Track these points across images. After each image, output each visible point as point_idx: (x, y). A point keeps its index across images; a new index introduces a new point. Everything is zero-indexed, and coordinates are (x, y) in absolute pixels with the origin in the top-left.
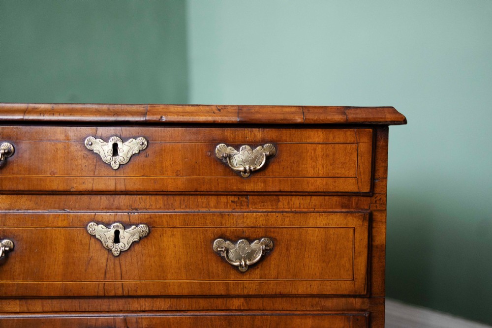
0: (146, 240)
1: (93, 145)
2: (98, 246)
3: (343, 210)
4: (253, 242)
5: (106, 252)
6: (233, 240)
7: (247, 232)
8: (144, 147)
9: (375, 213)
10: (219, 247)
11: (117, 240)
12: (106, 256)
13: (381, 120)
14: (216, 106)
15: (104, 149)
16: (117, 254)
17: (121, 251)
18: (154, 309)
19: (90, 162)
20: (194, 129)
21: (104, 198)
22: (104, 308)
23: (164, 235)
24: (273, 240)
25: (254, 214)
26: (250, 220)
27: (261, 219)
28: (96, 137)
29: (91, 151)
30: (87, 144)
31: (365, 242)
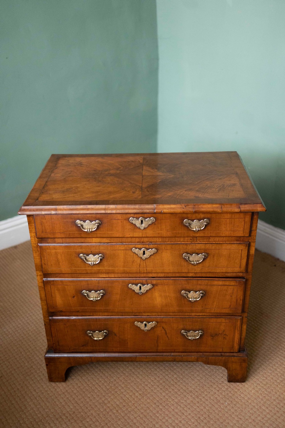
0: (155, 254)
1: (133, 221)
2: (137, 256)
3: (238, 242)
4: (199, 254)
5: (140, 258)
6: (191, 254)
7: (197, 251)
8: (154, 221)
9: (251, 243)
10: (185, 257)
11: (144, 254)
12: (140, 259)
13: (255, 211)
15: (137, 223)
16: (144, 259)
17: (146, 258)
19: (132, 227)
23: (163, 252)
24: (208, 254)
25: (200, 245)
26: (198, 246)
27: (203, 246)
28: (134, 218)
29: (132, 223)
30: (131, 220)
31: (246, 254)
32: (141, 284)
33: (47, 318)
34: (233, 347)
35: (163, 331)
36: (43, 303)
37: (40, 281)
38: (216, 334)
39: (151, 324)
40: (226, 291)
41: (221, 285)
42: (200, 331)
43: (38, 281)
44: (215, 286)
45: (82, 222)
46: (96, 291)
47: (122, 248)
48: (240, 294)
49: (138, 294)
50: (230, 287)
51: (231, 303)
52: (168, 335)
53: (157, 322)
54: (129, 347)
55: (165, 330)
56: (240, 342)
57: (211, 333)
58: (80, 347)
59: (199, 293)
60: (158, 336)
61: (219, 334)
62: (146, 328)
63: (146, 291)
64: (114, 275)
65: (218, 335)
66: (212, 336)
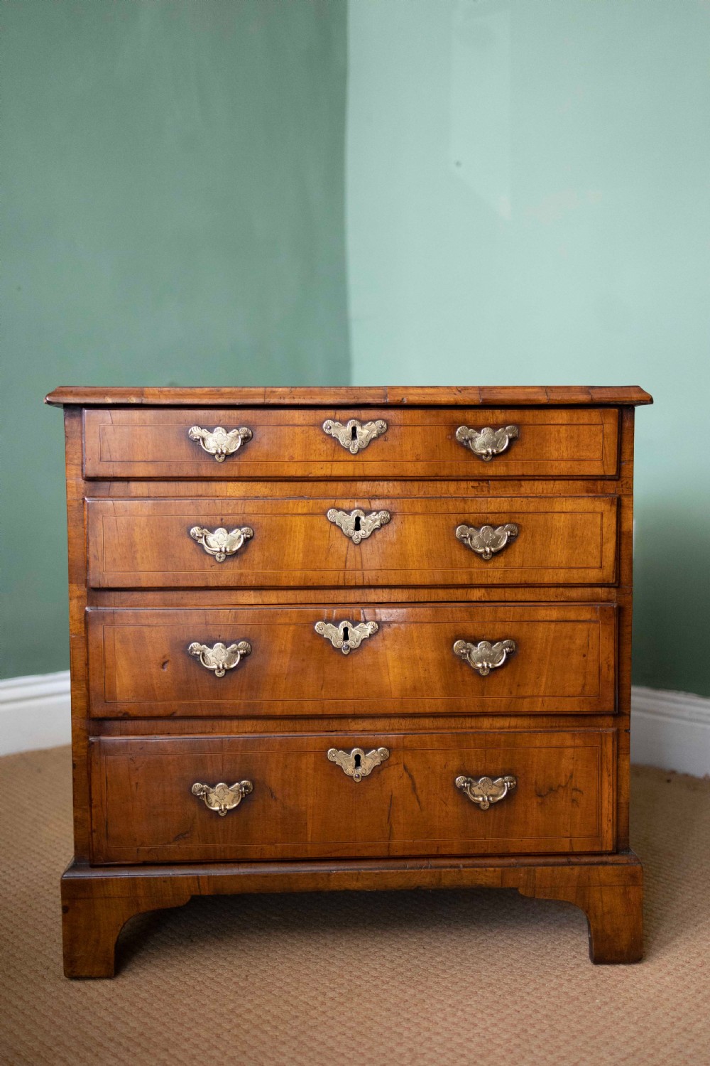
0: (387, 527)
1: (332, 430)
2: (338, 534)
3: (590, 495)
4: (497, 528)
5: (346, 540)
6: (477, 525)
7: (491, 518)
8: (383, 430)
9: (623, 498)
10: (462, 534)
11: (357, 527)
12: (346, 544)
13: (628, 399)
14: (457, 387)
15: (342, 433)
16: (357, 541)
17: (362, 539)
18: (392, 601)
19: (329, 446)
20: (434, 412)
21: (341, 484)
22: (341, 599)
23: (406, 522)
24: (518, 526)
25: (498, 499)
26: (494, 505)
27: (504, 505)
28: (334, 420)
29: (330, 435)
30: (326, 428)
31: (612, 527)
32: (349, 620)
33: (81, 744)
34: (598, 835)
35: (406, 780)
36: (77, 692)
37: (77, 616)
38: (551, 789)
39: (373, 754)
40: (571, 638)
41: (557, 621)
42: (506, 778)
43: (72, 617)
44: (541, 624)
45: (204, 433)
46: (227, 645)
47: (302, 507)
48: (608, 647)
49: (338, 650)
50: (580, 626)
51: (585, 677)
52: (419, 792)
53: (389, 748)
54: (309, 840)
55: (411, 777)
56: (617, 817)
57: (536, 783)
58: (169, 843)
59: (498, 645)
60: (391, 795)
61: (559, 786)
62: (360, 771)
63: (362, 640)
64: (278, 597)
65: (556, 791)
66: (540, 796)
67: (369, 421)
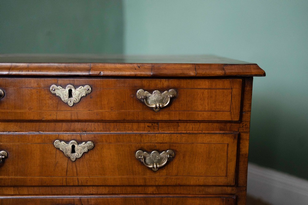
1: (56, 91)
2: (61, 155)
3: (221, 132)
4: (161, 152)
10: (139, 156)
11: (73, 151)
12: (67, 161)
13: (249, 74)
15: (63, 93)
17: (76, 158)
19: (54, 101)
21: (64, 124)
22: (67, 192)
24: (175, 151)
25: (163, 135)
26: (160, 138)
27: (166, 138)
28: (57, 85)
29: (54, 94)
30: (52, 90)
31: (235, 153)
67: (80, 86)
